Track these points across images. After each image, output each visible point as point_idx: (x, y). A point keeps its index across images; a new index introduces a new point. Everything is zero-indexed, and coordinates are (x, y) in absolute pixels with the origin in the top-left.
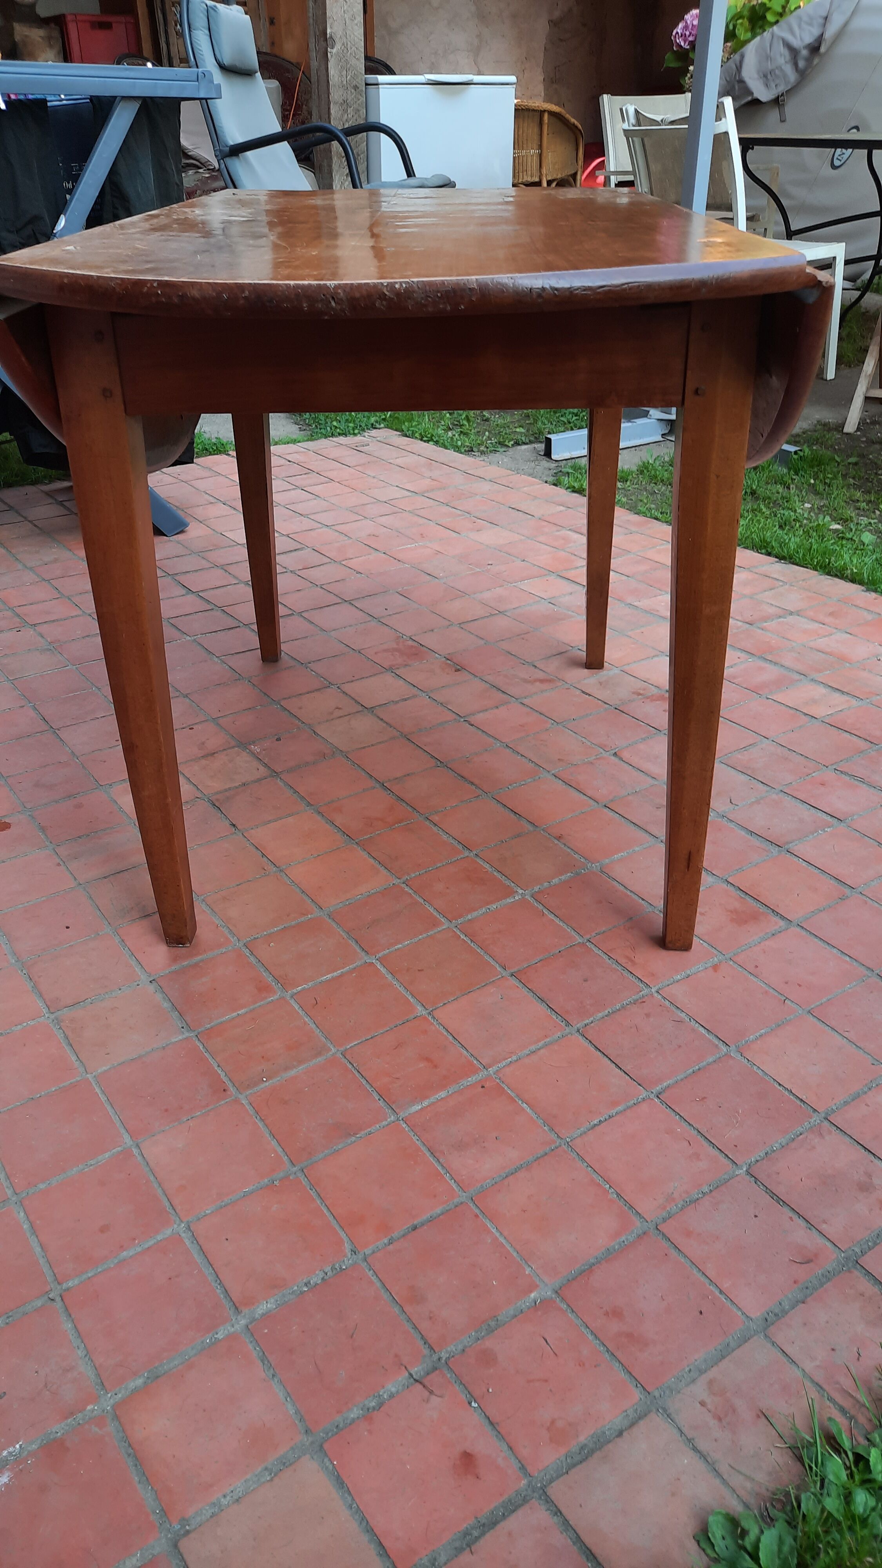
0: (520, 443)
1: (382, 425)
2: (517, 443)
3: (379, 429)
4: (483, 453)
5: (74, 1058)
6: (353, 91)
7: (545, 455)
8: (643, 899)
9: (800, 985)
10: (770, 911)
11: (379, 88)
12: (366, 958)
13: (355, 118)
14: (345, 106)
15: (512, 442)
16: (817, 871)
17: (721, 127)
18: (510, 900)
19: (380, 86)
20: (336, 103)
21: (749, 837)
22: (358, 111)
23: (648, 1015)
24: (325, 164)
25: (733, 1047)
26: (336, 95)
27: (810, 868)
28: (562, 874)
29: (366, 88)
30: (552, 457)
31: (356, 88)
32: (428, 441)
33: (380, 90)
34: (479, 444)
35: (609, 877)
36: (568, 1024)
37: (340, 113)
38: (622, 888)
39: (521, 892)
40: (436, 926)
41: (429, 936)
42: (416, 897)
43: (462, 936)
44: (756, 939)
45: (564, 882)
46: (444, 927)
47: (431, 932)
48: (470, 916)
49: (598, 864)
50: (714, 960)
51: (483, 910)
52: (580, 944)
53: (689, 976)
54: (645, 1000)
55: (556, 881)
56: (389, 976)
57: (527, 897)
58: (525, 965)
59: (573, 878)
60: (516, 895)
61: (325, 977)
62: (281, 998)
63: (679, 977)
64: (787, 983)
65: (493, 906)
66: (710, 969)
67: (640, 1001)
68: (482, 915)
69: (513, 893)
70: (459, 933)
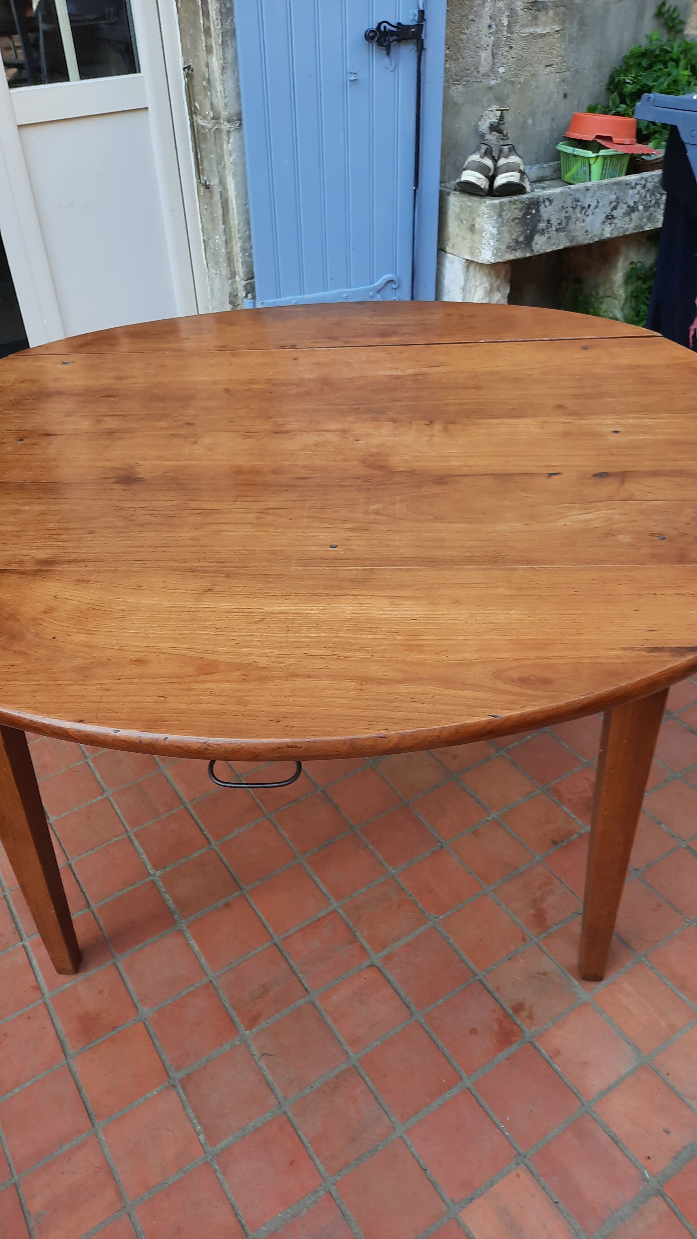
12: (111, 792)
39: (158, 873)
40: (132, 824)
41: (122, 822)
42: (167, 815)
43: (116, 839)
44: (60, 1027)
45: (164, 902)
46: (129, 829)
47: (125, 823)
48: (136, 843)
49: (185, 928)
50: (45, 989)
51: (141, 850)
52: (88, 905)
53: (33, 969)
54: (17, 936)
55: (167, 897)
56: (89, 803)
57: (151, 877)
58: (75, 872)
59: (168, 908)
60: (154, 870)
61: (97, 775)
62: (86, 757)
63: (34, 962)
64: (5, 1035)
65: (144, 857)
66: (35, 984)
67: (17, 932)
68: (136, 850)
69: (156, 867)
70: (120, 837)
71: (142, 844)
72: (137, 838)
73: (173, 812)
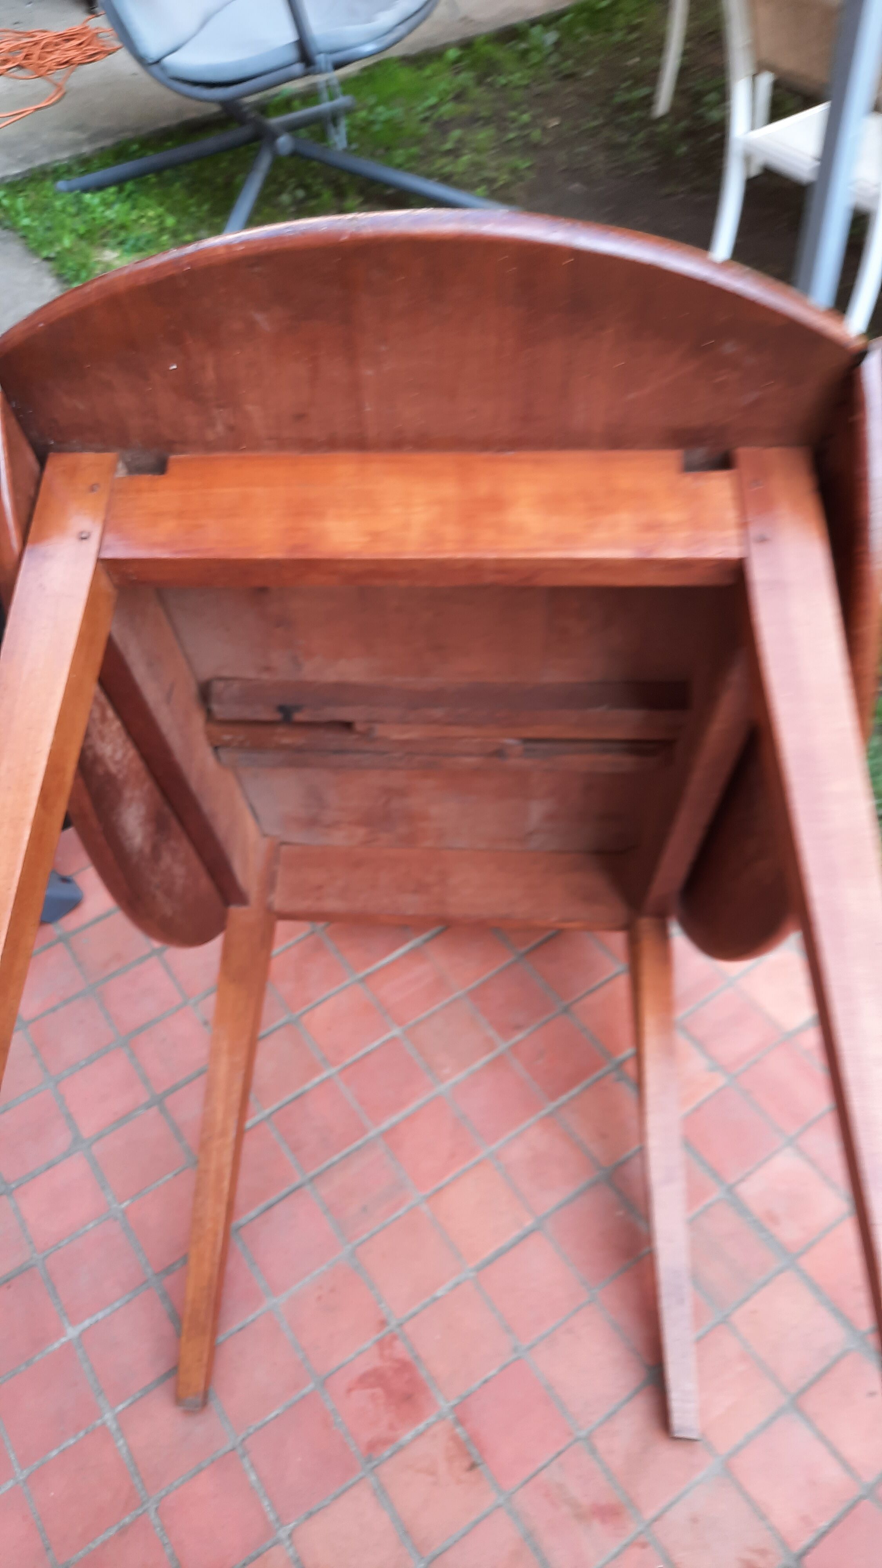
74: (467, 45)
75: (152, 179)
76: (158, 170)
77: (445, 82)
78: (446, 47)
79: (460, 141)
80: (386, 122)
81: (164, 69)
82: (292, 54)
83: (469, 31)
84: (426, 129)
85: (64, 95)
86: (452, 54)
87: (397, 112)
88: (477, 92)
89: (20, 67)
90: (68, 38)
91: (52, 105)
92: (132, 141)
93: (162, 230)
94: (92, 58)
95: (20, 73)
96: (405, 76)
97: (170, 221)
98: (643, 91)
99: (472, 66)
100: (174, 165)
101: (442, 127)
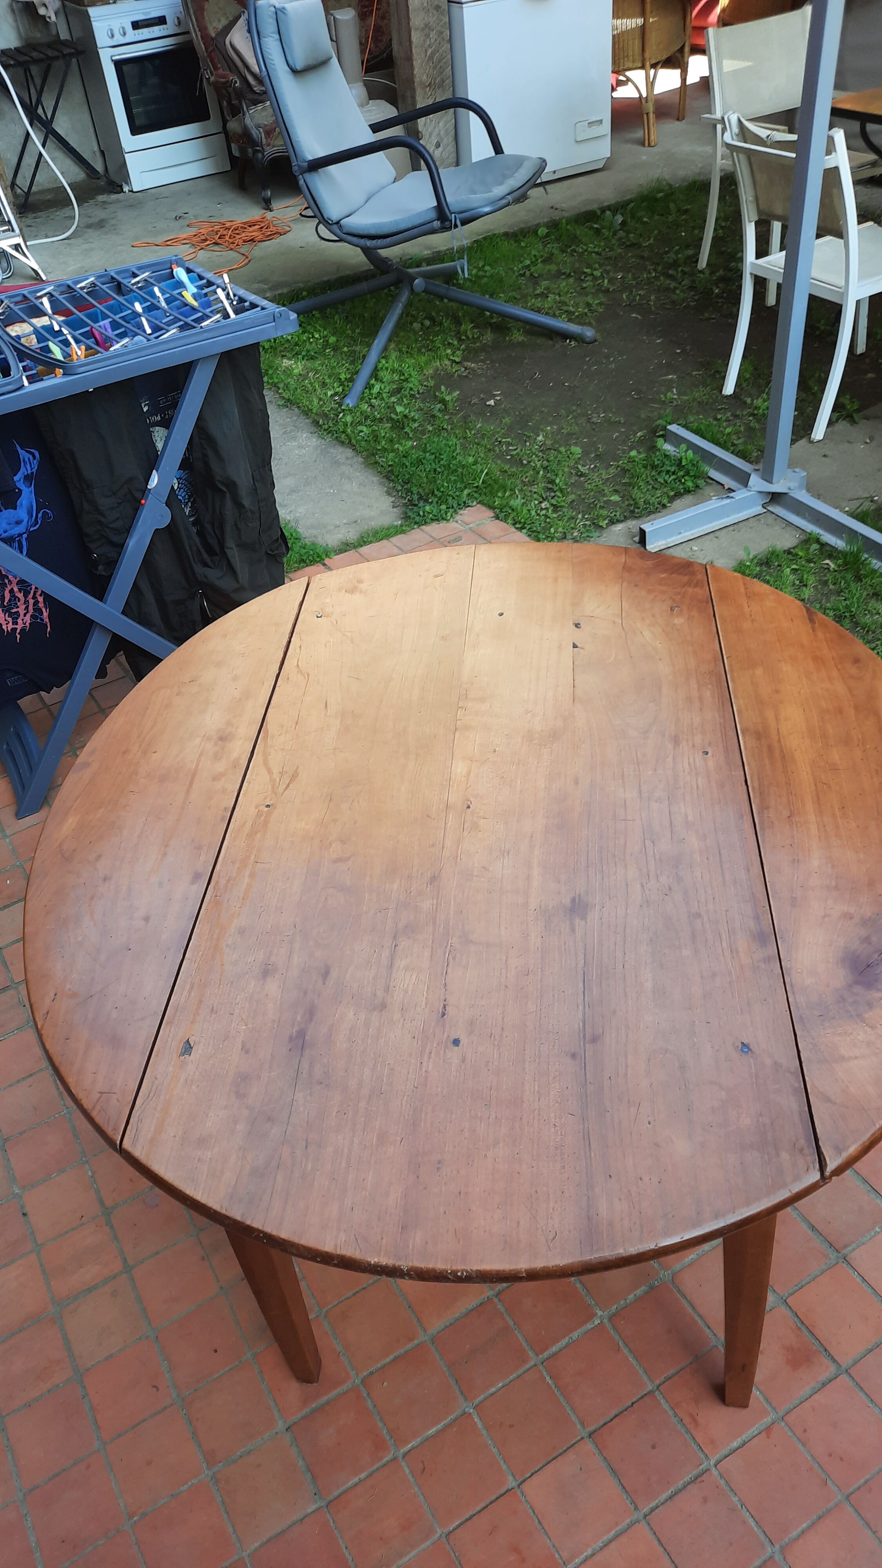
0: (615, 521)
1: (475, 503)
2: (612, 522)
3: (472, 507)
4: (575, 540)
5: (231, 1529)
6: (435, 12)
7: (639, 543)
8: (709, 1328)
9: (842, 1459)
10: (822, 1349)
11: (462, 8)
12: (465, 1405)
13: (438, 41)
14: (427, 30)
15: (606, 521)
16: (869, 1290)
17: (830, 162)
18: (589, 1326)
19: (464, 5)
20: (417, 29)
21: (810, 1232)
22: (442, 33)
23: (705, 1500)
24: (408, 94)
25: (777, 1547)
26: (416, 20)
27: (864, 1285)
28: (637, 1288)
29: (449, 6)
30: (647, 547)
31: (438, 8)
32: (521, 529)
33: (464, 10)
34: (573, 528)
35: (679, 1291)
36: (636, 1508)
37: (422, 39)
38: (690, 1310)
39: (600, 1313)
40: (525, 1361)
41: (519, 1377)
42: (508, 1318)
43: (548, 1378)
44: (807, 1390)
45: (639, 1299)
46: (532, 1363)
47: (521, 1371)
48: (554, 1349)
49: (670, 1272)
50: (768, 1420)
51: (566, 1340)
52: (650, 1393)
53: (744, 1444)
54: (704, 1477)
55: (631, 1297)
56: (484, 1432)
57: (605, 1321)
58: (602, 1423)
59: (646, 1293)
60: (595, 1318)
61: (431, 1432)
62: (395, 1459)
63: (735, 1444)
64: (830, 1455)
65: (575, 1335)
66: (764, 1434)
67: (699, 1480)
68: (565, 1347)
69: (593, 1315)
70: (545, 1373)
71: (556, 1341)
72: (546, 1349)
73: (503, 1310)
74: (554, 225)
75: (317, 314)
76: (322, 309)
77: (537, 249)
78: (538, 226)
79: (547, 288)
80: (492, 276)
81: (340, 227)
82: (433, 215)
83: (556, 215)
84: (522, 281)
85: (250, 261)
86: (542, 231)
87: (501, 270)
88: (561, 257)
89: (216, 244)
90: (251, 224)
91: (240, 267)
92: (302, 290)
93: (326, 344)
94: (270, 237)
95: (216, 248)
96: (506, 247)
97: (332, 340)
98: (690, 252)
99: (558, 240)
100: (334, 305)
101: (535, 280)
